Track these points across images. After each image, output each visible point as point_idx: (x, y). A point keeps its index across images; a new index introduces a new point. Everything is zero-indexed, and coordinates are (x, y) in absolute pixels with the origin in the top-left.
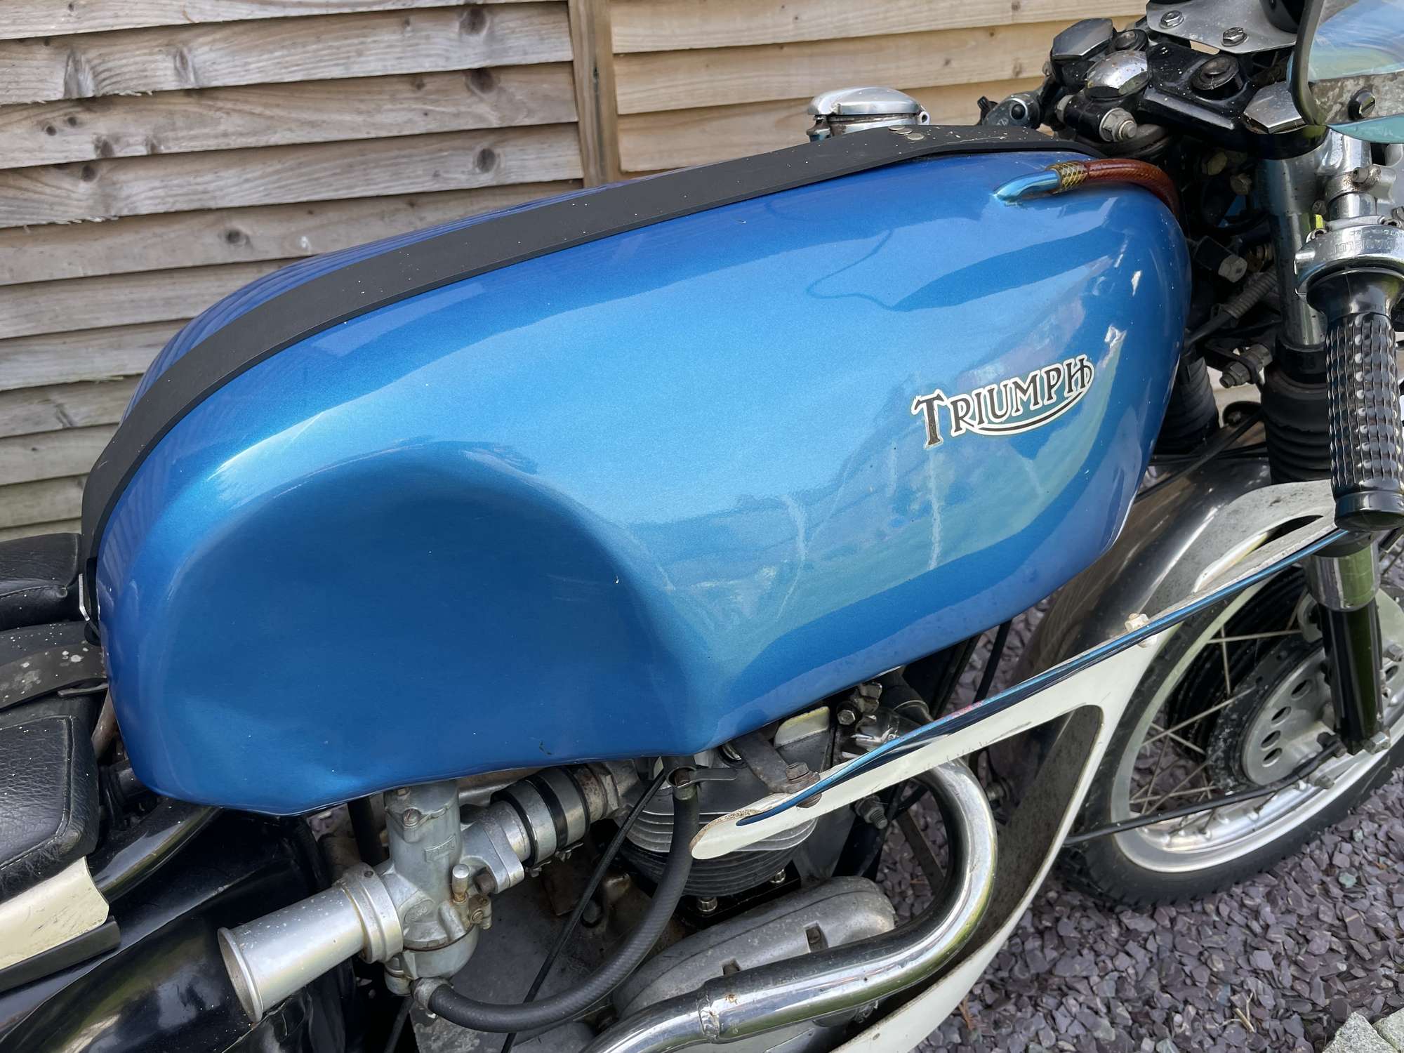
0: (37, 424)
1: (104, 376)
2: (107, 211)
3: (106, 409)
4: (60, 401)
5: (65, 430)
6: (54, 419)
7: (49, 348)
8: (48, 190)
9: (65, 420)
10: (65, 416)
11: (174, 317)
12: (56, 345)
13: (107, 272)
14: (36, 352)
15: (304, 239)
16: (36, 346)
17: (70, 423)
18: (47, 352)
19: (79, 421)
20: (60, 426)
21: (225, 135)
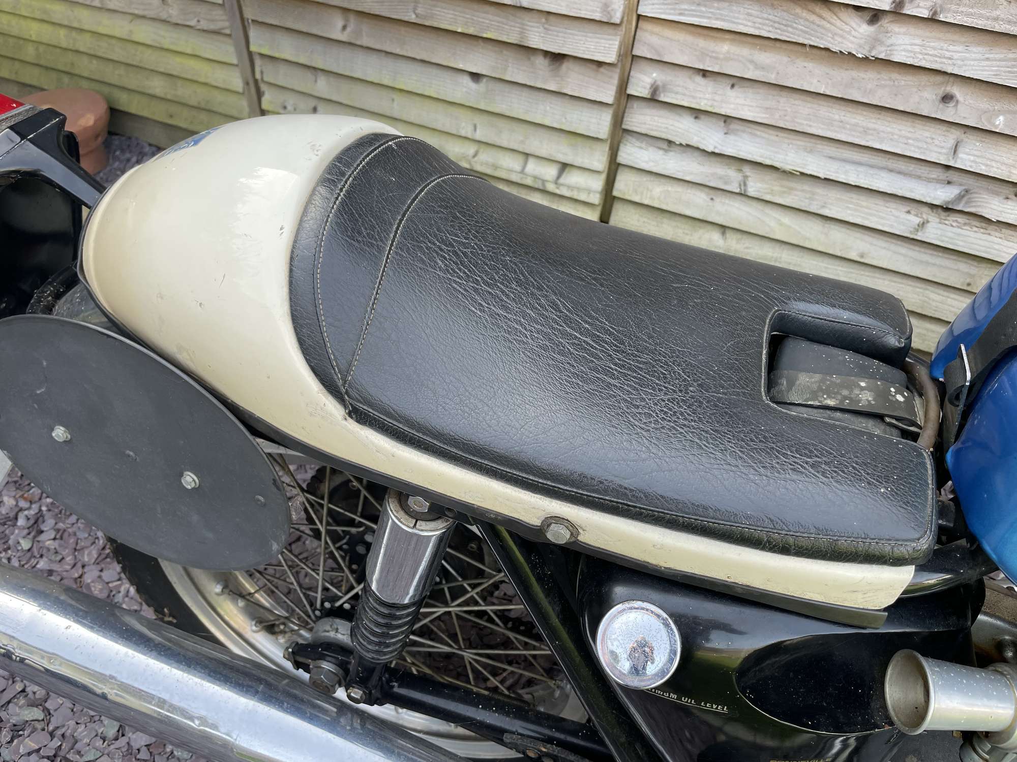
0: (726, 183)
1: (788, 168)
2: (870, 51)
3: (772, 190)
4: (748, 174)
5: (740, 194)
6: (737, 185)
7: (764, 135)
8: (838, 23)
9: (743, 188)
10: (745, 185)
11: (863, 143)
12: (771, 135)
13: (840, 96)
14: (756, 135)
15: (1001, 118)
16: (759, 131)
17: (745, 191)
18: (763, 138)
19: (751, 192)
20: (738, 191)
21: (996, 19)
